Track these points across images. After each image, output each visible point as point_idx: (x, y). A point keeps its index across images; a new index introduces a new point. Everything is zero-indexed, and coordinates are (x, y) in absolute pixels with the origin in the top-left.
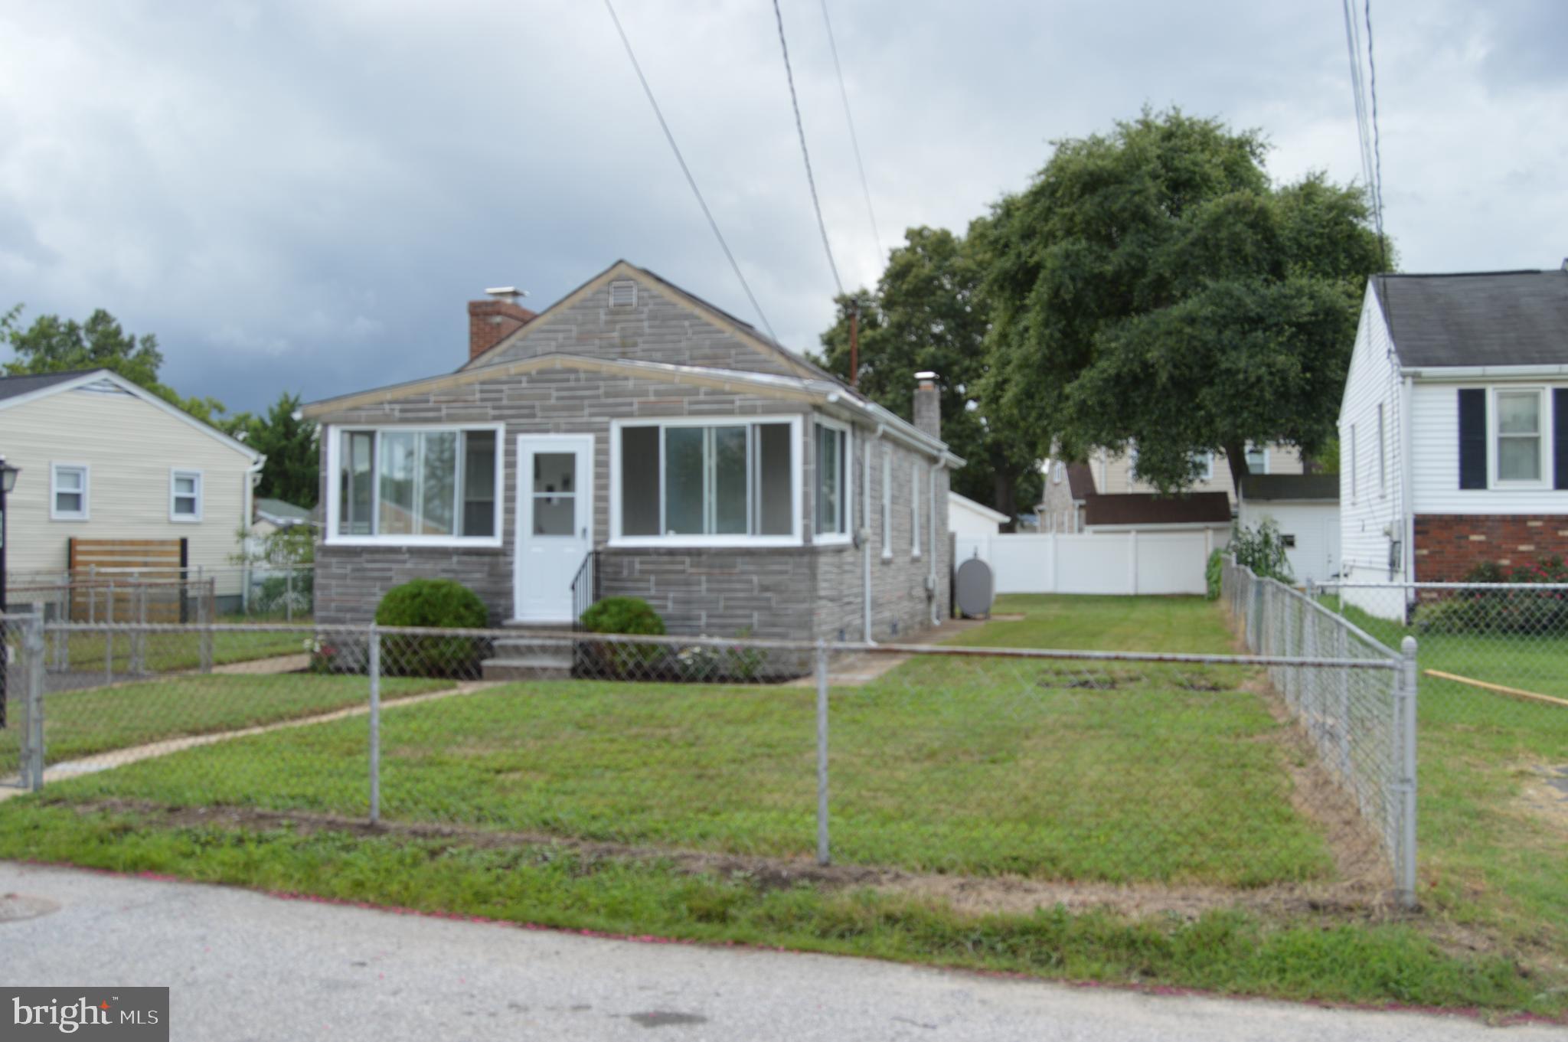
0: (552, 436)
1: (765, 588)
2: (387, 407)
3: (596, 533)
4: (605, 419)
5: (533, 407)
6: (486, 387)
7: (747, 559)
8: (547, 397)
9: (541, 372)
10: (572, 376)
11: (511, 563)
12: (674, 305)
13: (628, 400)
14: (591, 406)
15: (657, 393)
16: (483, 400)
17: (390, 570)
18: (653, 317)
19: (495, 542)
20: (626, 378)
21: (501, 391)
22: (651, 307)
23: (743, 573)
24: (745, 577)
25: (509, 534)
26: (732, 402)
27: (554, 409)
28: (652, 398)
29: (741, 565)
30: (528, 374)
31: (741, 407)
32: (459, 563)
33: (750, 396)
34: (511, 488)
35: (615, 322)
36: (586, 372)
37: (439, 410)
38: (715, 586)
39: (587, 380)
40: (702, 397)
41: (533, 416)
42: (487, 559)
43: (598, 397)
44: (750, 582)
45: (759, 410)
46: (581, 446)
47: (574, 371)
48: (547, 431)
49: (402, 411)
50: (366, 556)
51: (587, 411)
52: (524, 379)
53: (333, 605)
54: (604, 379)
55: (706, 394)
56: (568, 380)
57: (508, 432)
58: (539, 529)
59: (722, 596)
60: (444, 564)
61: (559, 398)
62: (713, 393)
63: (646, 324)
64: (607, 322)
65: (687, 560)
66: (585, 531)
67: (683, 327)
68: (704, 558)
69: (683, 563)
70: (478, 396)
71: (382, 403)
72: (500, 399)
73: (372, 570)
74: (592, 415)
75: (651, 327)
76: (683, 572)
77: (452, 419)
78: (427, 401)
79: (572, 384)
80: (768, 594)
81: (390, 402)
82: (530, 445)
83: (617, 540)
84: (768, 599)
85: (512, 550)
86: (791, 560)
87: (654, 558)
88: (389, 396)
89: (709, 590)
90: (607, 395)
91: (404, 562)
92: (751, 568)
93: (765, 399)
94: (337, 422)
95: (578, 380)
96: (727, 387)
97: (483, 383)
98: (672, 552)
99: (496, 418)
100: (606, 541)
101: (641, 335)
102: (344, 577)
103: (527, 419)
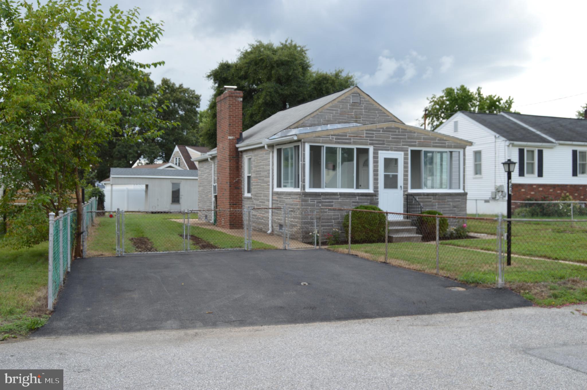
0: (390, 152)
1: (455, 207)
2: (331, 137)
3: (404, 188)
4: (407, 147)
5: (384, 141)
6: (367, 132)
7: (449, 197)
8: (388, 137)
9: (387, 128)
10: (397, 131)
11: (378, 199)
12: (373, 105)
13: (415, 140)
14: (403, 142)
15: (424, 139)
16: (366, 137)
17: (332, 202)
18: (366, 108)
19: (371, 191)
20: (415, 133)
21: (373, 134)
22: (365, 104)
23: (448, 202)
24: (449, 203)
25: (376, 188)
26: (445, 143)
27: (391, 142)
28: (422, 141)
29: (448, 199)
30: (383, 128)
31: (448, 145)
32: (359, 199)
33: (450, 142)
34: (376, 171)
35: (353, 109)
36: (402, 129)
37: (350, 139)
38: (440, 206)
39: (402, 132)
40: (437, 141)
41: (383, 144)
42: (369, 197)
43: (405, 139)
44: (450, 205)
45: (453, 147)
46: (400, 156)
47: (398, 128)
48: (388, 150)
49: (336, 139)
50: (322, 197)
51: (401, 144)
52: (381, 130)
53: (309, 217)
54: (408, 132)
55: (438, 140)
56: (395, 132)
57: (374, 149)
58: (386, 186)
59: (442, 209)
60: (353, 200)
61: (392, 138)
62: (440, 140)
63: (363, 110)
64: (350, 109)
65: (432, 197)
66: (401, 187)
67: (376, 113)
68: (437, 196)
69: (431, 198)
70: (365, 135)
71: (329, 135)
72: (373, 137)
73: (326, 202)
74: (403, 145)
75: (365, 112)
76: (430, 202)
77: (355, 143)
78: (346, 136)
79: (397, 133)
80: (455, 209)
81: (332, 135)
82: (383, 155)
83: (411, 191)
84: (455, 210)
85: (378, 194)
86: (461, 197)
87: (422, 197)
88: (332, 133)
89: (438, 208)
90: (409, 138)
91: (338, 199)
92: (450, 200)
93: (455, 143)
94: (308, 142)
95: (399, 132)
96: (445, 138)
97: (367, 130)
98: (428, 195)
99: (371, 144)
100: (407, 191)
101: (362, 115)
102: (313, 205)
103: (381, 145)
